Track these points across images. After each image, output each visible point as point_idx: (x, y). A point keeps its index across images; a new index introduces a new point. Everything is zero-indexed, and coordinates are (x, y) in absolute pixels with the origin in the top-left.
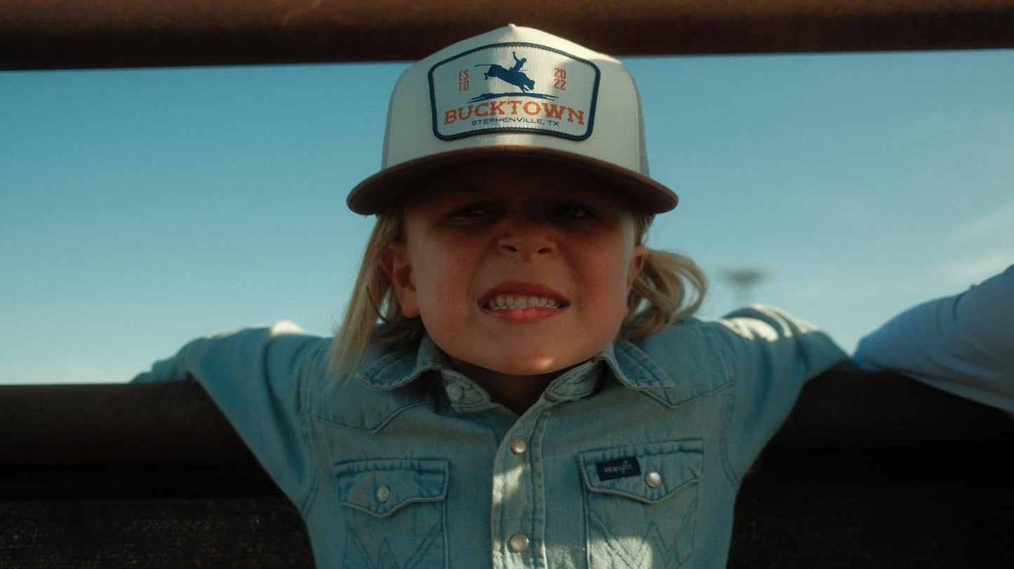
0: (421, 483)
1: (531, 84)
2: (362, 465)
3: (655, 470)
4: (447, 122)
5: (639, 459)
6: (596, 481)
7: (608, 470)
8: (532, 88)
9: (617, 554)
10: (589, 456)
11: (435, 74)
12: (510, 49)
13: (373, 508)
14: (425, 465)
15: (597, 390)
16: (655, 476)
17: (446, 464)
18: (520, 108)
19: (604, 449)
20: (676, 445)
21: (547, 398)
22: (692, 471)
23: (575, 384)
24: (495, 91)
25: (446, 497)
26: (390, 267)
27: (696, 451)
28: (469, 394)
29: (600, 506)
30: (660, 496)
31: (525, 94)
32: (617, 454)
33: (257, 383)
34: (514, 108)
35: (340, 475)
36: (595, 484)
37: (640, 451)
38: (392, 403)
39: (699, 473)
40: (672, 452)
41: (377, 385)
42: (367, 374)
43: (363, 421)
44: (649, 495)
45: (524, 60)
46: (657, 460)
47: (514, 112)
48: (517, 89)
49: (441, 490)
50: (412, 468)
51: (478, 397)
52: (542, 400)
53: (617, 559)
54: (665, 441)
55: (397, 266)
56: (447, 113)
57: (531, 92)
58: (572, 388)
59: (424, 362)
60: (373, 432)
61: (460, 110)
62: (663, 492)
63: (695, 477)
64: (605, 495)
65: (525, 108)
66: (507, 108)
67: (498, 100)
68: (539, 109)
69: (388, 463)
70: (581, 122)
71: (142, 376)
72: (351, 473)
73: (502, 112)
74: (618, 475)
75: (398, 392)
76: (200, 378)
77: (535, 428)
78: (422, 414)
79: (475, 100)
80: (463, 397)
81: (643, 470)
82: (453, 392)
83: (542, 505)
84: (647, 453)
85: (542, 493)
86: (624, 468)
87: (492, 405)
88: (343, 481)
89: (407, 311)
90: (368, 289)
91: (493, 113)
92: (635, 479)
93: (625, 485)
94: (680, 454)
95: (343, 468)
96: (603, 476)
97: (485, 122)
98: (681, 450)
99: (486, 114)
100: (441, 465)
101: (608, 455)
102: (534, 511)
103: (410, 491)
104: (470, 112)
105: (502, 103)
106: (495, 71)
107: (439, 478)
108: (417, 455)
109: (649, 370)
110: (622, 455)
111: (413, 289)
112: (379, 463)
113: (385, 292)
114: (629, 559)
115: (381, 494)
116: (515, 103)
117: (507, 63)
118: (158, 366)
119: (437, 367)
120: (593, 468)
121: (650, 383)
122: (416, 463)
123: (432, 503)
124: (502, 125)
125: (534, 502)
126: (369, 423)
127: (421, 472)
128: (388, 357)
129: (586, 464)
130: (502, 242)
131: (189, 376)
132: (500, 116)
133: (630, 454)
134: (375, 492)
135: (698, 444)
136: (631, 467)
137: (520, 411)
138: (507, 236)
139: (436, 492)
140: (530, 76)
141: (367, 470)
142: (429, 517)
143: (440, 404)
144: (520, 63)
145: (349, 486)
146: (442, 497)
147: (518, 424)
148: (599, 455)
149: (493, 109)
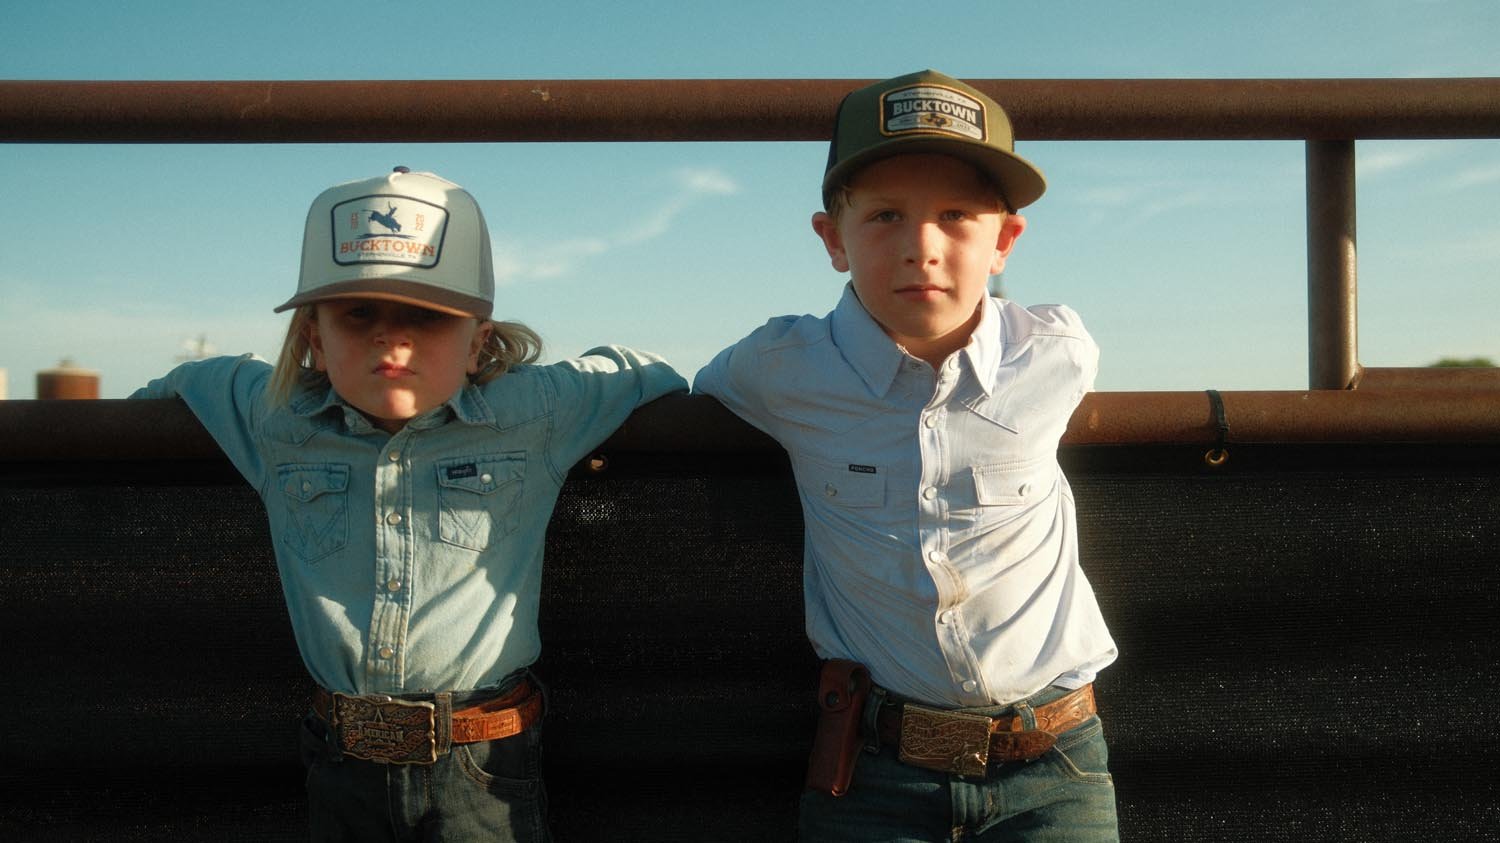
0: (329, 479)
1: (399, 227)
2: (292, 467)
3: (488, 473)
4: (342, 252)
5: (477, 466)
6: (446, 480)
7: (455, 472)
8: (399, 230)
9: (460, 526)
10: (443, 463)
11: (335, 212)
12: (387, 199)
13: (301, 495)
14: (334, 468)
15: (447, 421)
16: (487, 477)
17: (347, 467)
18: (390, 246)
19: (455, 458)
20: (505, 456)
21: (409, 427)
22: (517, 474)
23: (429, 419)
24: (374, 232)
25: (347, 489)
26: (309, 333)
27: (521, 459)
28: (359, 422)
29: (449, 496)
30: (490, 490)
31: (394, 235)
32: (462, 462)
33: (227, 406)
34: (387, 245)
35: (281, 473)
36: (445, 481)
37: (479, 460)
38: (308, 427)
39: (522, 474)
40: (502, 460)
41: (297, 415)
42: (292, 406)
43: (292, 438)
44: (482, 489)
45: (395, 209)
46: (490, 466)
47: (386, 249)
48: (389, 231)
49: (343, 485)
50: (326, 470)
51: (366, 427)
52: (405, 428)
53: (460, 530)
54: (498, 453)
55: (313, 334)
56: (343, 245)
57: (399, 233)
58: (426, 423)
59: (330, 402)
60: (299, 445)
61: (351, 243)
62: (493, 487)
63: (519, 476)
64: (452, 489)
65: (394, 246)
66: (381, 246)
67: (376, 239)
68: (403, 246)
69: (310, 466)
70: (432, 255)
71: (141, 391)
72: (287, 472)
73: (378, 249)
74: (461, 476)
75: (314, 419)
76: (183, 396)
77: (406, 444)
78: (329, 434)
79: (361, 237)
80: (355, 425)
81: (479, 473)
82: (348, 421)
83: (410, 495)
84: (484, 461)
85: (410, 487)
86: (465, 471)
87: (374, 430)
88: (283, 477)
89: (319, 367)
90: (292, 351)
91: (372, 249)
92: (472, 478)
93: (466, 482)
94: (508, 462)
95: (282, 468)
96: (451, 477)
97: (367, 254)
98: (509, 459)
99: (367, 249)
100: (345, 468)
101: (456, 462)
102: (404, 499)
103: (323, 486)
104: (357, 247)
105: (378, 242)
106: (375, 216)
107: (342, 477)
108: (329, 461)
109: (482, 409)
110: (466, 462)
111: (322, 351)
112: (305, 466)
113: (306, 353)
114: (468, 530)
115: (306, 486)
116: (387, 241)
117: (384, 211)
118: (154, 384)
119: (338, 404)
120: (444, 471)
121: (480, 419)
122: (328, 466)
123: (337, 493)
124: (378, 258)
125: (404, 492)
126: (296, 440)
127: (331, 472)
128: (308, 394)
129: (441, 468)
130: (377, 339)
131: (178, 396)
132: (376, 252)
133: (472, 462)
134: (302, 485)
135: (523, 455)
136: (471, 470)
137: (394, 434)
138: (380, 335)
139: (339, 485)
140: (399, 222)
141: (297, 470)
142: (336, 503)
143: (342, 429)
144: (393, 211)
145: (286, 481)
146: (344, 489)
147: (390, 442)
148: (450, 462)
149: (373, 245)
